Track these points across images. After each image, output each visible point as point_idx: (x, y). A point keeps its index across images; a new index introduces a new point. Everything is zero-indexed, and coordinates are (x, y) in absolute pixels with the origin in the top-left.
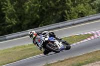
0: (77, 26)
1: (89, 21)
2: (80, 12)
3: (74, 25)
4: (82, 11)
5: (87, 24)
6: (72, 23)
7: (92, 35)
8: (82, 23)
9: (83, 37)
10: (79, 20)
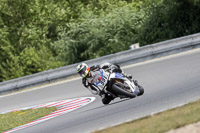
0: (24, 91)
1: (48, 81)
2: (29, 62)
3: (17, 89)
4: (33, 62)
5: (43, 87)
6: (14, 85)
7: (54, 109)
8: (34, 84)
9: (36, 113)
10: (27, 79)
